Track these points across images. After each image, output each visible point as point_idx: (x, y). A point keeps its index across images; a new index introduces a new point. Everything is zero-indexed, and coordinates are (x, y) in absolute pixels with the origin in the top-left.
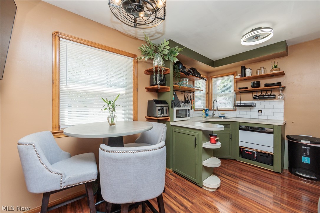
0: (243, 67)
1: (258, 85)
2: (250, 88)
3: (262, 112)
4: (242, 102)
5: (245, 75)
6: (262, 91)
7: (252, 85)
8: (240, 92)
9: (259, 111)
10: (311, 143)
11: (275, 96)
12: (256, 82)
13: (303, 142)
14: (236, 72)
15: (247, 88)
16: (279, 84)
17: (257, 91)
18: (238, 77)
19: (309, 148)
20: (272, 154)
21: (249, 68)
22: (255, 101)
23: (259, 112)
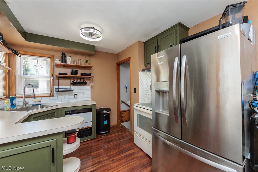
0: (64, 53)
1: (76, 73)
2: (69, 75)
3: (77, 96)
4: (60, 87)
5: (65, 62)
6: (78, 78)
7: (72, 72)
8: (59, 78)
9: (75, 94)
10: (108, 112)
11: (86, 83)
12: (75, 70)
13: (105, 112)
14: (53, 56)
15: (67, 74)
16: (90, 74)
17: (74, 78)
18: (58, 62)
19: (106, 115)
20: (91, 126)
21: (70, 57)
22: (72, 87)
23: (75, 96)
